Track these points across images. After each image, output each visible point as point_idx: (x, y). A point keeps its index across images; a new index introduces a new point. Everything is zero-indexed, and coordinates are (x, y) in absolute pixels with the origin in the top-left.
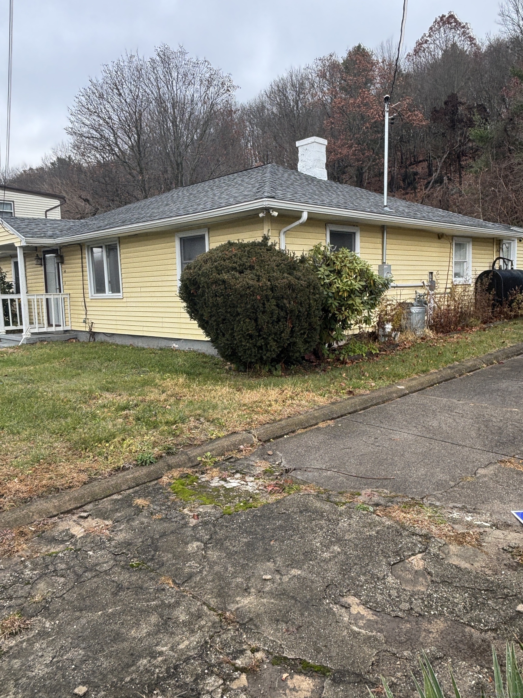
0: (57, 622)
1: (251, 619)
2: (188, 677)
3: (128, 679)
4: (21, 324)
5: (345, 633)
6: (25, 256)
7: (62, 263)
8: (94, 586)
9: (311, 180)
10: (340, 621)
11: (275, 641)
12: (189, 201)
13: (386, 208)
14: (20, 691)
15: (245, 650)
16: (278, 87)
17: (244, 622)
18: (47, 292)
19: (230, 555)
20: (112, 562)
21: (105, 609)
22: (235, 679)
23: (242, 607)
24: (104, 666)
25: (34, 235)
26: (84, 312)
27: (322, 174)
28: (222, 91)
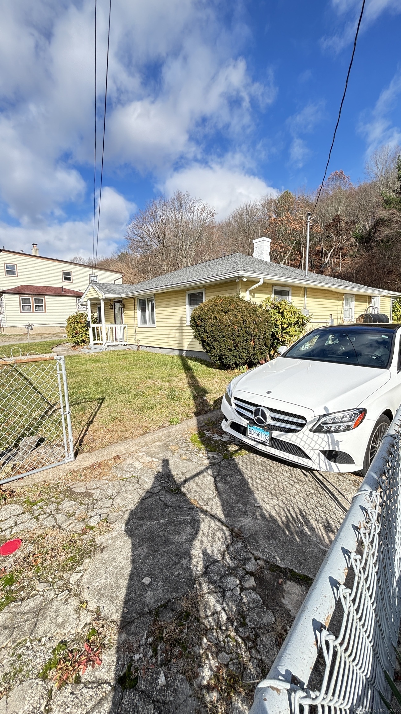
0: (129, 527)
1: (251, 535)
2: (215, 576)
3: (176, 573)
4: (102, 340)
5: (316, 550)
6: (105, 304)
7: (124, 307)
8: (150, 503)
9: (262, 262)
10: (311, 541)
11: (269, 553)
12: (193, 274)
13: (307, 277)
14: (108, 577)
15: (251, 558)
16: (239, 213)
17: (247, 537)
18: (115, 323)
19: (231, 487)
20: (159, 487)
21: (158, 520)
22: (247, 580)
23: (244, 525)
24: (160, 562)
25: (109, 292)
26: (135, 335)
27: (267, 258)
28: (209, 216)
